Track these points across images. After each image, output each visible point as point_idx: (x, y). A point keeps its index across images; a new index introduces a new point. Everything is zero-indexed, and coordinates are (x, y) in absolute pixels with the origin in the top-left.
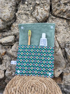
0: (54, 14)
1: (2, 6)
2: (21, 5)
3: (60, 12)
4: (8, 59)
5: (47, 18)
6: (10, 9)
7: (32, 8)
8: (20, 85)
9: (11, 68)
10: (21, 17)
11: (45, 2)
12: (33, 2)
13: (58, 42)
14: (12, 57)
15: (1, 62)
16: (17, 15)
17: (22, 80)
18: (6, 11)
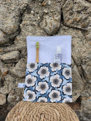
0: (66, 24)
1: (3, 16)
2: (26, 15)
3: (74, 22)
4: (11, 80)
6: (13, 20)
7: (39, 18)
8: (25, 113)
9: (15, 91)
10: (26, 29)
11: (55, 10)
12: (40, 11)
13: (72, 57)
14: (16, 77)
16: (22, 27)
17: (27, 106)
18: (9, 22)
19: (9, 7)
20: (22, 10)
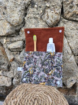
0: (66, 17)
1: (10, 10)
2: (30, 9)
3: (73, 15)
4: (16, 66)
5: (58, 22)
6: (19, 13)
7: (41, 11)
9: (19, 76)
10: (30, 21)
11: (56, 4)
12: (43, 5)
13: (70, 47)
14: (20, 64)
15: (9, 69)
16: (26, 19)
17: (24, 91)
18: (15, 16)
19: (15, 2)
20: (27, 4)
